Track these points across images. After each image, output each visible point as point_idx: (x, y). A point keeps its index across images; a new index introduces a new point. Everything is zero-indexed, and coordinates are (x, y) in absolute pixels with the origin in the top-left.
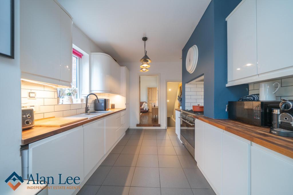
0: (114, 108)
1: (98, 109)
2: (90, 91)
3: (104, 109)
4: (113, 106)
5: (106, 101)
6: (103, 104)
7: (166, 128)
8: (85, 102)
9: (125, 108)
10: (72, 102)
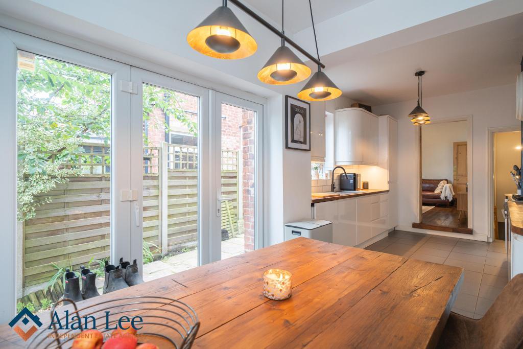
0: (368, 189)
1: (345, 188)
2: (335, 162)
3: (353, 188)
4: (366, 186)
5: (355, 176)
6: (352, 181)
7: (491, 240)
8: (329, 178)
9: (388, 189)
10: (318, 177)
